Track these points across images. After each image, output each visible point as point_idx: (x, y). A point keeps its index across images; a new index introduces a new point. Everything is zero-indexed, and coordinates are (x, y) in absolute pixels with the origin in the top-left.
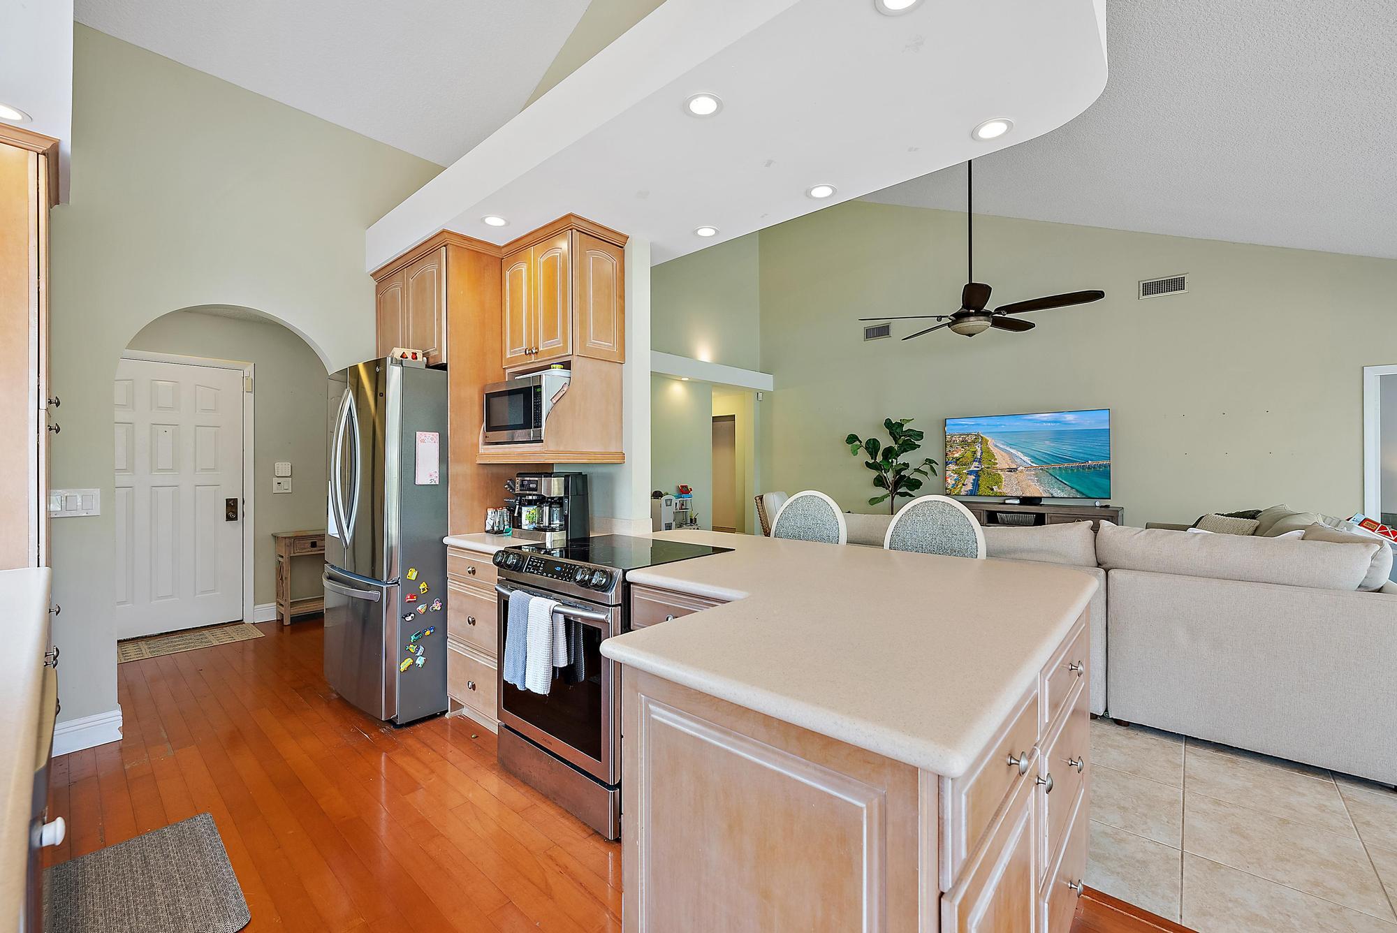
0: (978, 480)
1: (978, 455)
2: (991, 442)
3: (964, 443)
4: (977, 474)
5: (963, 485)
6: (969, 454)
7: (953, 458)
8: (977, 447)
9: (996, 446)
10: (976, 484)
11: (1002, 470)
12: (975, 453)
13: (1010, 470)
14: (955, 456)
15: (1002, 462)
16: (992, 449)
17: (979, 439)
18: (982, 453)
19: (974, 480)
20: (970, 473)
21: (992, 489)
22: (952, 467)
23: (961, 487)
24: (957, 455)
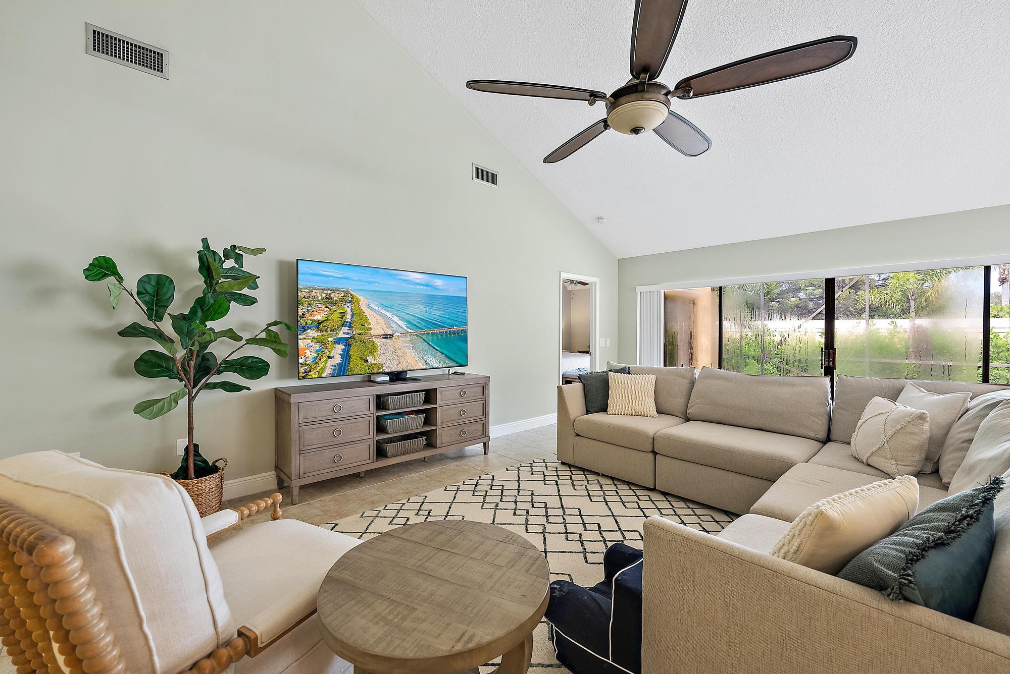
0: (348, 350)
1: (348, 318)
2: (364, 303)
3: (328, 301)
4: (347, 343)
5: (329, 357)
6: (336, 316)
7: (314, 321)
8: (346, 306)
9: (370, 307)
10: (346, 356)
11: (377, 336)
12: (343, 314)
13: (387, 337)
14: (316, 318)
15: (377, 327)
16: (364, 311)
17: (349, 298)
18: (352, 315)
19: (343, 350)
20: (338, 341)
21: (367, 361)
22: (312, 333)
23: (326, 361)
24: (319, 317)
